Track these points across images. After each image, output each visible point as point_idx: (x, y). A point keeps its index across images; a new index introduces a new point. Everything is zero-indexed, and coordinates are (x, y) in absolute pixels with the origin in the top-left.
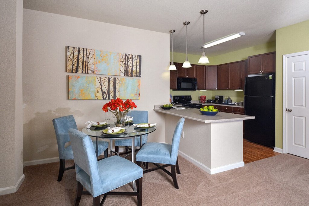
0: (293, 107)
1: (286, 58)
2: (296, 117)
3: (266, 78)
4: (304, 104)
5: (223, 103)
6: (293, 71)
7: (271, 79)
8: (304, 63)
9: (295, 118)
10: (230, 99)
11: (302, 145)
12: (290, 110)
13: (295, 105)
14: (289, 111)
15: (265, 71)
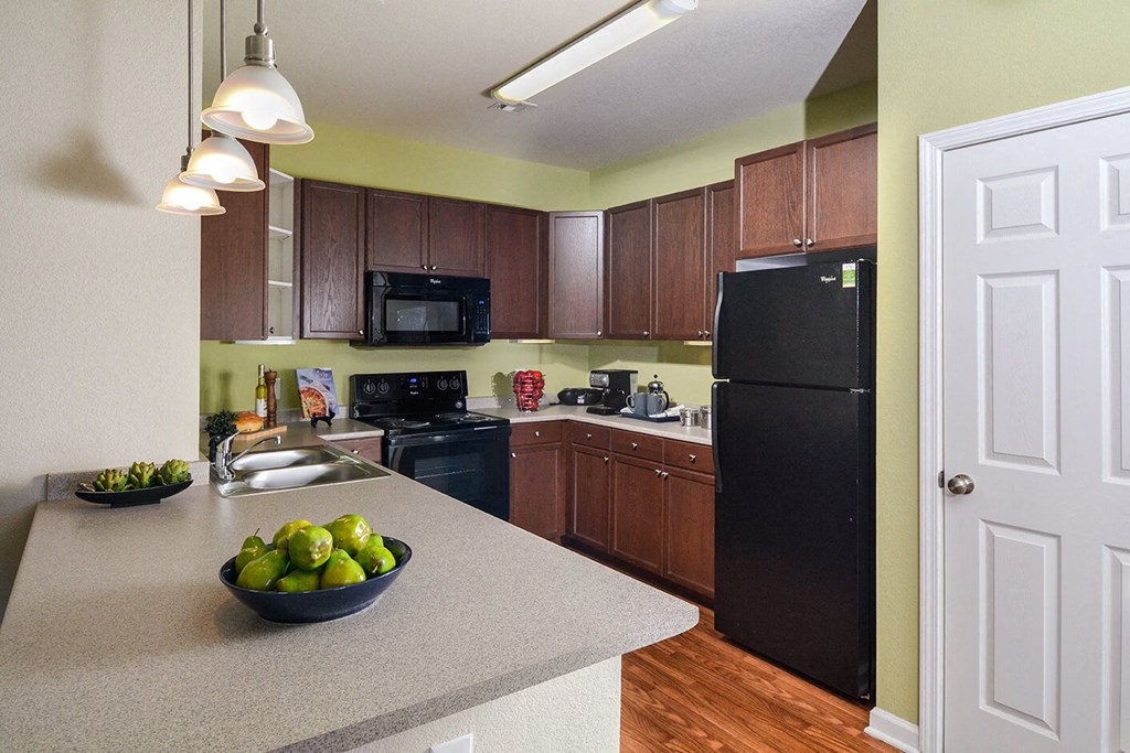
0: (979, 464)
1: (939, 152)
2: (998, 533)
3: (823, 279)
4: (1048, 453)
5: (626, 410)
6: (980, 238)
7: (849, 282)
8: (1047, 182)
9: (991, 539)
10: (660, 389)
11: (1039, 721)
12: (961, 483)
13: (992, 453)
14: (955, 490)
15: (822, 237)
